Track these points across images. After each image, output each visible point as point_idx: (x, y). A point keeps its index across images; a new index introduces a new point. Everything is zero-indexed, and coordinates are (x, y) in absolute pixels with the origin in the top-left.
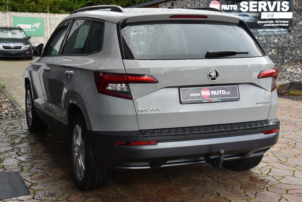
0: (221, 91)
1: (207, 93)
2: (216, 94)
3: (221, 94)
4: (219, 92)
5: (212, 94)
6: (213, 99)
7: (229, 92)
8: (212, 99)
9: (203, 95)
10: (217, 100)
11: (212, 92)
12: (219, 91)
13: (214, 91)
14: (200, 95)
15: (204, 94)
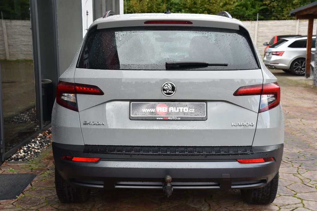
0: (183, 108)
1: (163, 109)
2: (175, 111)
3: (181, 111)
4: (179, 110)
5: (170, 111)
6: (170, 117)
7: (194, 110)
8: (168, 117)
9: (158, 111)
10: (176, 118)
11: (170, 108)
12: (180, 108)
13: (173, 108)
14: (154, 111)
15: (160, 111)
